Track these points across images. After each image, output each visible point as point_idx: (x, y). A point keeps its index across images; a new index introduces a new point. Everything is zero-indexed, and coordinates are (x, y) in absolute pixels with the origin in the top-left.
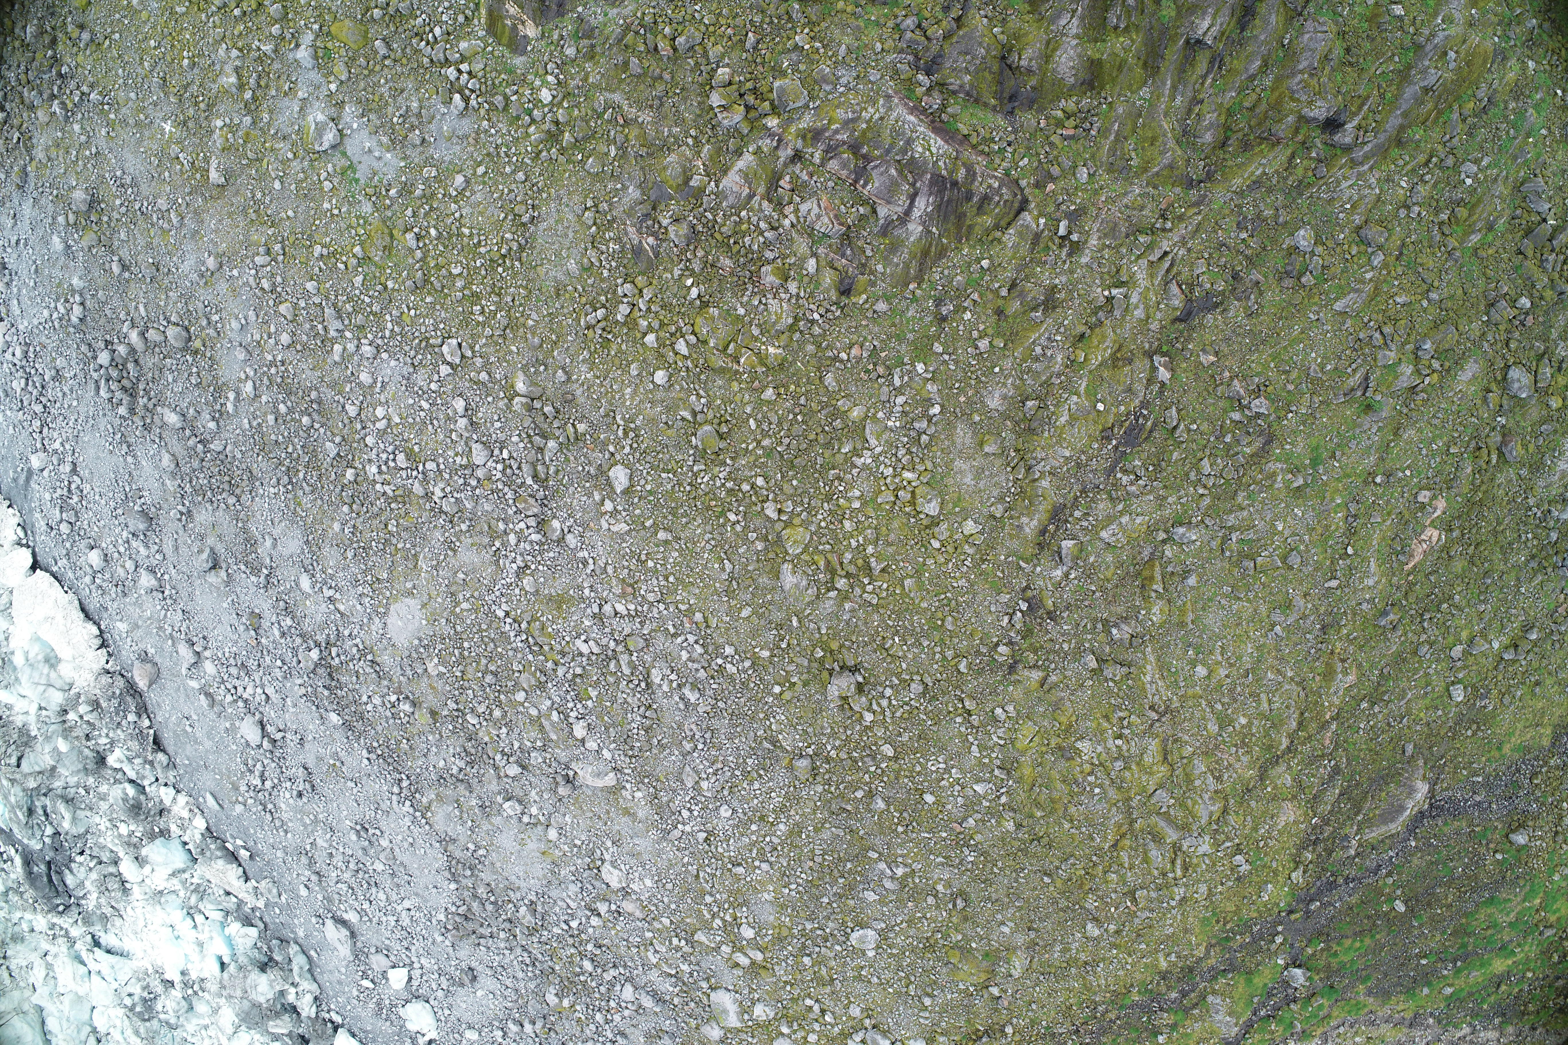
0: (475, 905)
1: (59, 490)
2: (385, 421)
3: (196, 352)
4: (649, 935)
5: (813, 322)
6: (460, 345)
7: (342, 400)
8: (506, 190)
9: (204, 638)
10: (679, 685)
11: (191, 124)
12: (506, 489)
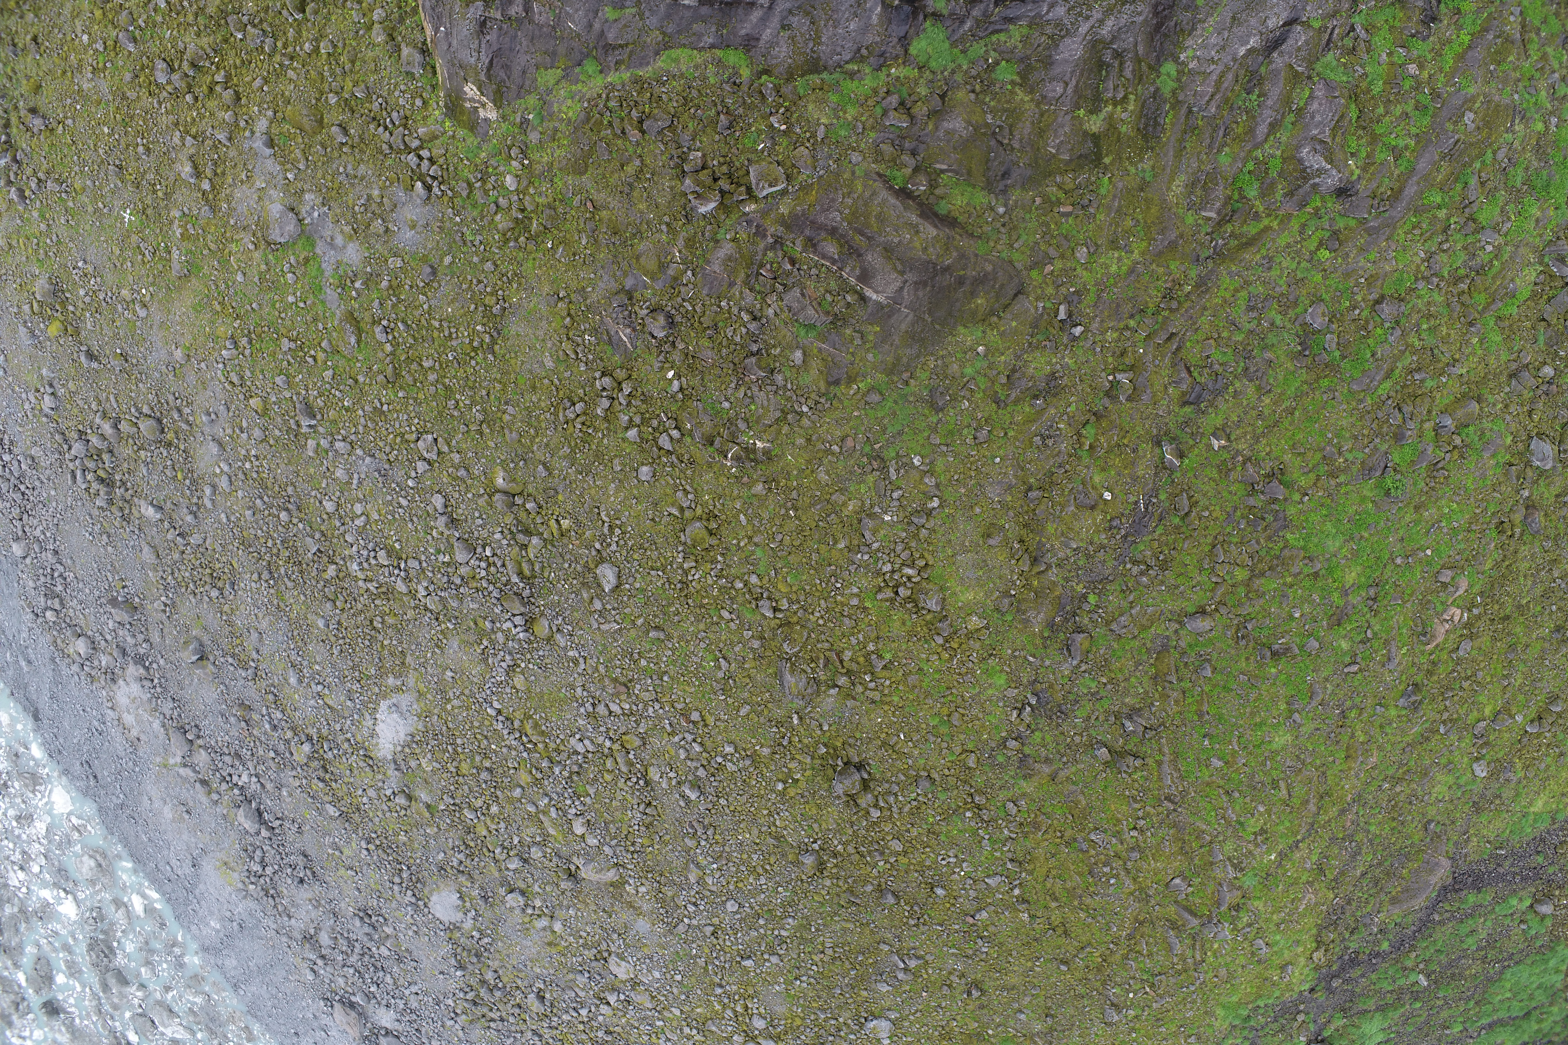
0: (483, 992)
1: (42, 579)
2: (363, 518)
3: (170, 444)
4: (660, 1023)
5: (801, 414)
6: (436, 440)
7: (319, 496)
8: (475, 281)
9: (196, 726)
10: (679, 783)
11: (149, 211)
12: (491, 588)
